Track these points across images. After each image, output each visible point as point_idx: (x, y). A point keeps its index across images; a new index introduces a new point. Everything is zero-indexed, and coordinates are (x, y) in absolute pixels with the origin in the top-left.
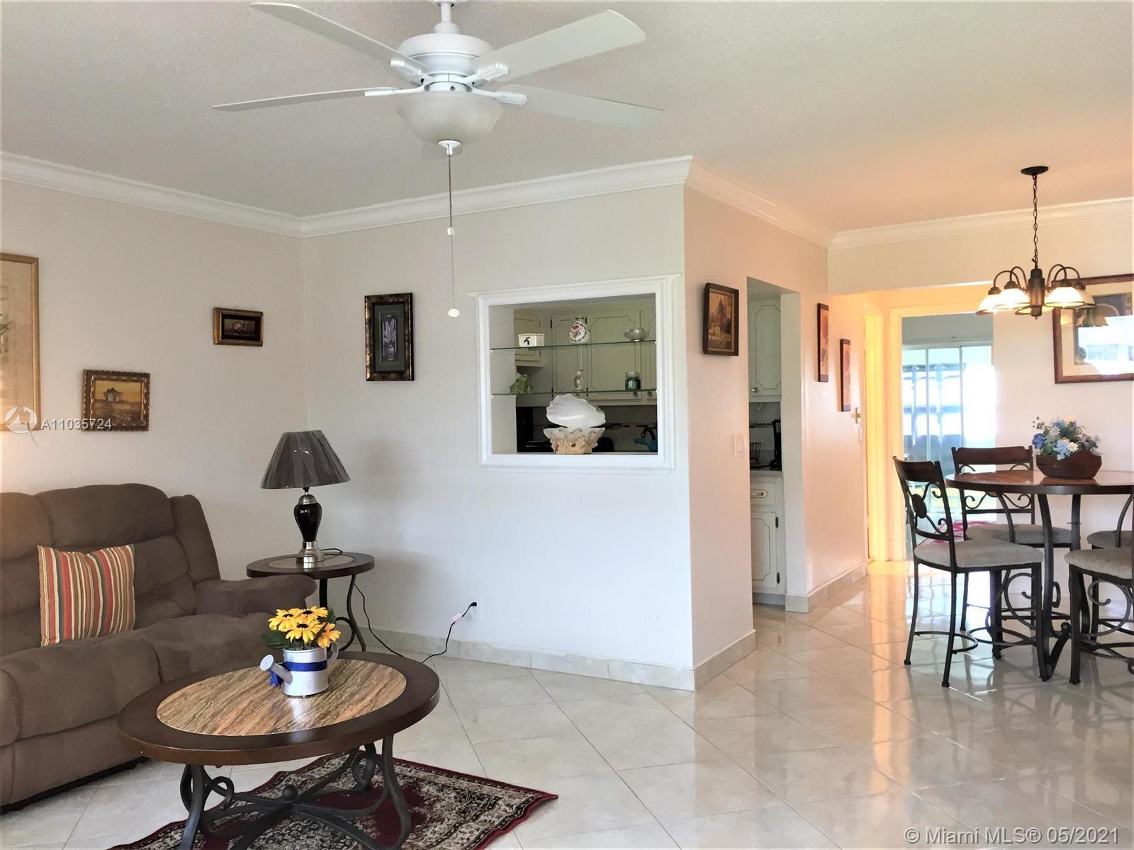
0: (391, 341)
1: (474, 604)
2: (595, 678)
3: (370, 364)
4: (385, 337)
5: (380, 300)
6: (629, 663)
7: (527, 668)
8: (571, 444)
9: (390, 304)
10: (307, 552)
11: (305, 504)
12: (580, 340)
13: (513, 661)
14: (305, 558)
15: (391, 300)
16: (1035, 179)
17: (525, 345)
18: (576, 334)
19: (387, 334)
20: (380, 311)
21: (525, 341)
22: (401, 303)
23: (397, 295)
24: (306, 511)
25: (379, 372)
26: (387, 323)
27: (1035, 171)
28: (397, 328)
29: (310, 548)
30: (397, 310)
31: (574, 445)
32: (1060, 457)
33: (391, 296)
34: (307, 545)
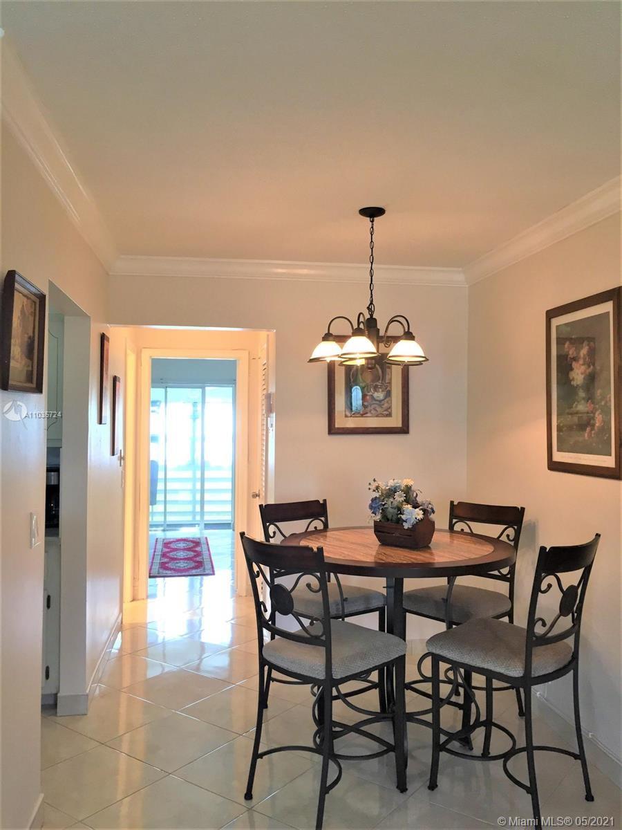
16: (372, 221)
27: (373, 213)
32: (406, 526)
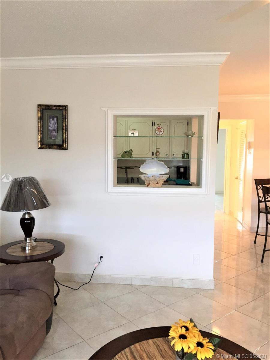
0: (54, 129)
1: (101, 257)
2: (166, 287)
3: (41, 140)
4: (50, 127)
5: (47, 107)
6: (183, 279)
7: (130, 285)
8: (156, 183)
9: (54, 110)
10: (27, 244)
11: (26, 218)
12: (161, 135)
13: (122, 282)
14: (27, 247)
15: (54, 108)
17: (132, 135)
18: (160, 132)
19: (51, 125)
20: (47, 113)
21: (132, 133)
22: (61, 110)
23: (59, 106)
24: (28, 221)
25: (46, 145)
26: (51, 119)
28: (57, 123)
29: (29, 241)
30: (58, 113)
31: (157, 183)
33: (55, 106)
34: (28, 240)
